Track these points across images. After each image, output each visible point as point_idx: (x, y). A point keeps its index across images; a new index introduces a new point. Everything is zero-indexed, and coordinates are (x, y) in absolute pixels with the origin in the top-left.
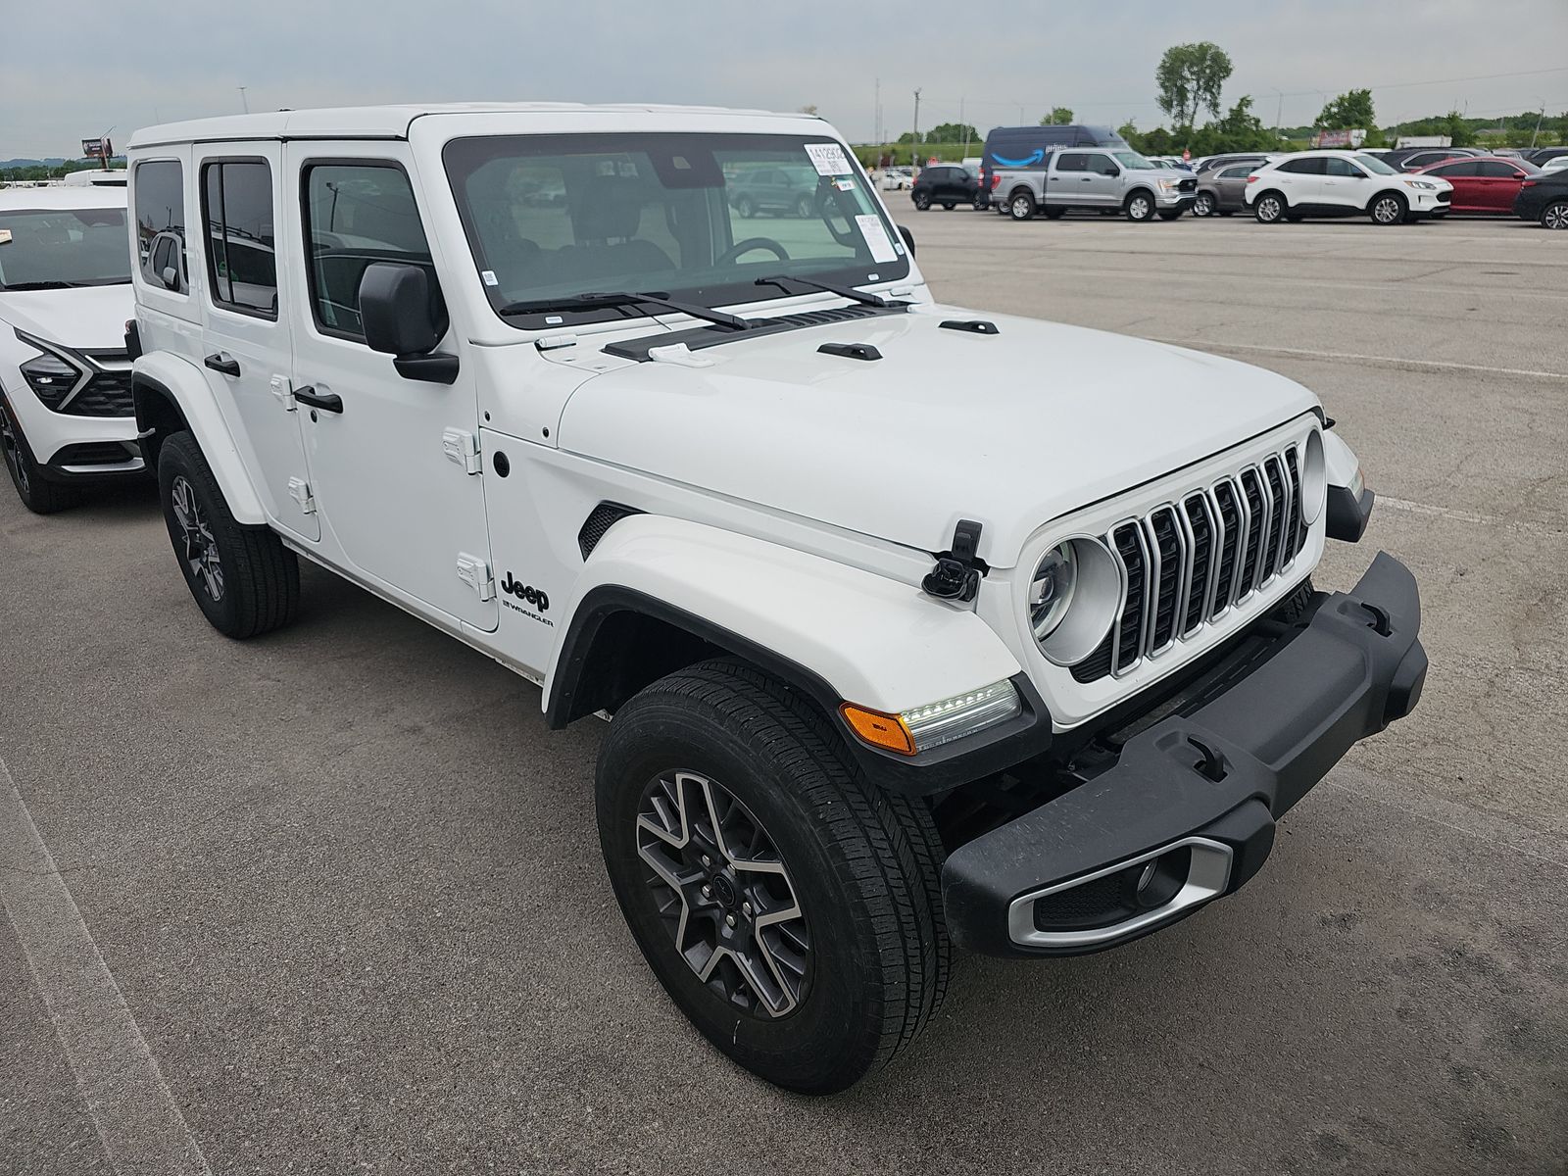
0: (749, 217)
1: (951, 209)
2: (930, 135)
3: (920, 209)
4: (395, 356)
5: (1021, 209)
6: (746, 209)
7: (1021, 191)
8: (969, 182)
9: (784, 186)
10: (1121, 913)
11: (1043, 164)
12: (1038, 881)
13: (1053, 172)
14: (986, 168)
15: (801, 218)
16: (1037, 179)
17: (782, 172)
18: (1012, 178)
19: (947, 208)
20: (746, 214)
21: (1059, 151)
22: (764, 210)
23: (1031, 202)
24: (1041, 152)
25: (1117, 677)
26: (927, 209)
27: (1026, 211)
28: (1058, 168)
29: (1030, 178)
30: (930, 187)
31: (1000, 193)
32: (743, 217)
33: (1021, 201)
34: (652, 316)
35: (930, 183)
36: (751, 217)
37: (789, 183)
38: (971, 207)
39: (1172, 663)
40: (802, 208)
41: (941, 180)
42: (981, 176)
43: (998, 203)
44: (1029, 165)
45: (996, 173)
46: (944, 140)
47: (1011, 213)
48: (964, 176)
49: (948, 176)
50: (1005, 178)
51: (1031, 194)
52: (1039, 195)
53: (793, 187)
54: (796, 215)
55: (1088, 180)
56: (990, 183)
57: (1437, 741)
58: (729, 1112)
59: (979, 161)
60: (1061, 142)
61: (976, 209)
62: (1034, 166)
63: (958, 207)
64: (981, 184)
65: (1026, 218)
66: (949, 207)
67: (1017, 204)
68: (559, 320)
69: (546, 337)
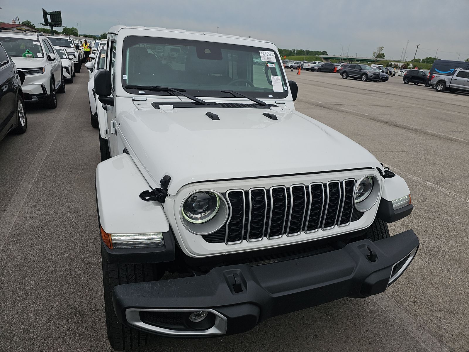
0: (345, 79)
1: (417, 85)
2: (423, 60)
3: (405, 83)
4: (99, 96)
5: (440, 88)
6: (345, 76)
7: (442, 82)
8: (425, 76)
9: (359, 70)
10: (182, 327)
11: (452, 74)
12: (137, 305)
13: (455, 77)
14: (431, 73)
15: (362, 81)
16: (448, 79)
17: (359, 66)
18: (439, 77)
19: (415, 84)
20: (344, 78)
21: (459, 70)
22: (351, 77)
23: (444, 86)
24: (453, 70)
25: (227, 244)
26: (408, 83)
27: (442, 89)
28: (457, 76)
29: (446, 78)
30: (410, 76)
31: (433, 82)
32: (343, 78)
33: (441, 85)
34: (177, 96)
35: (411, 75)
36: (346, 78)
37: (361, 69)
38: (424, 85)
39: (258, 245)
40: (363, 78)
41: (415, 75)
42: (429, 75)
43: (433, 85)
44: (447, 73)
45: (434, 75)
46: (428, 62)
47: (436, 89)
48: (424, 74)
49: (418, 74)
50: (436, 76)
51: (445, 83)
52: (448, 84)
53: (362, 71)
54: (361, 80)
55: (468, 81)
56: (431, 77)
57: (448, 311)
58: (97, 344)
59: (429, 71)
60: (461, 67)
61: (425, 86)
62: (449, 74)
63: (419, 84)
64: (428, 77)
65: (441, 91)
66: (416, 84)
67: (439, 86)
68: (144, 92)
69: (136, 97)
